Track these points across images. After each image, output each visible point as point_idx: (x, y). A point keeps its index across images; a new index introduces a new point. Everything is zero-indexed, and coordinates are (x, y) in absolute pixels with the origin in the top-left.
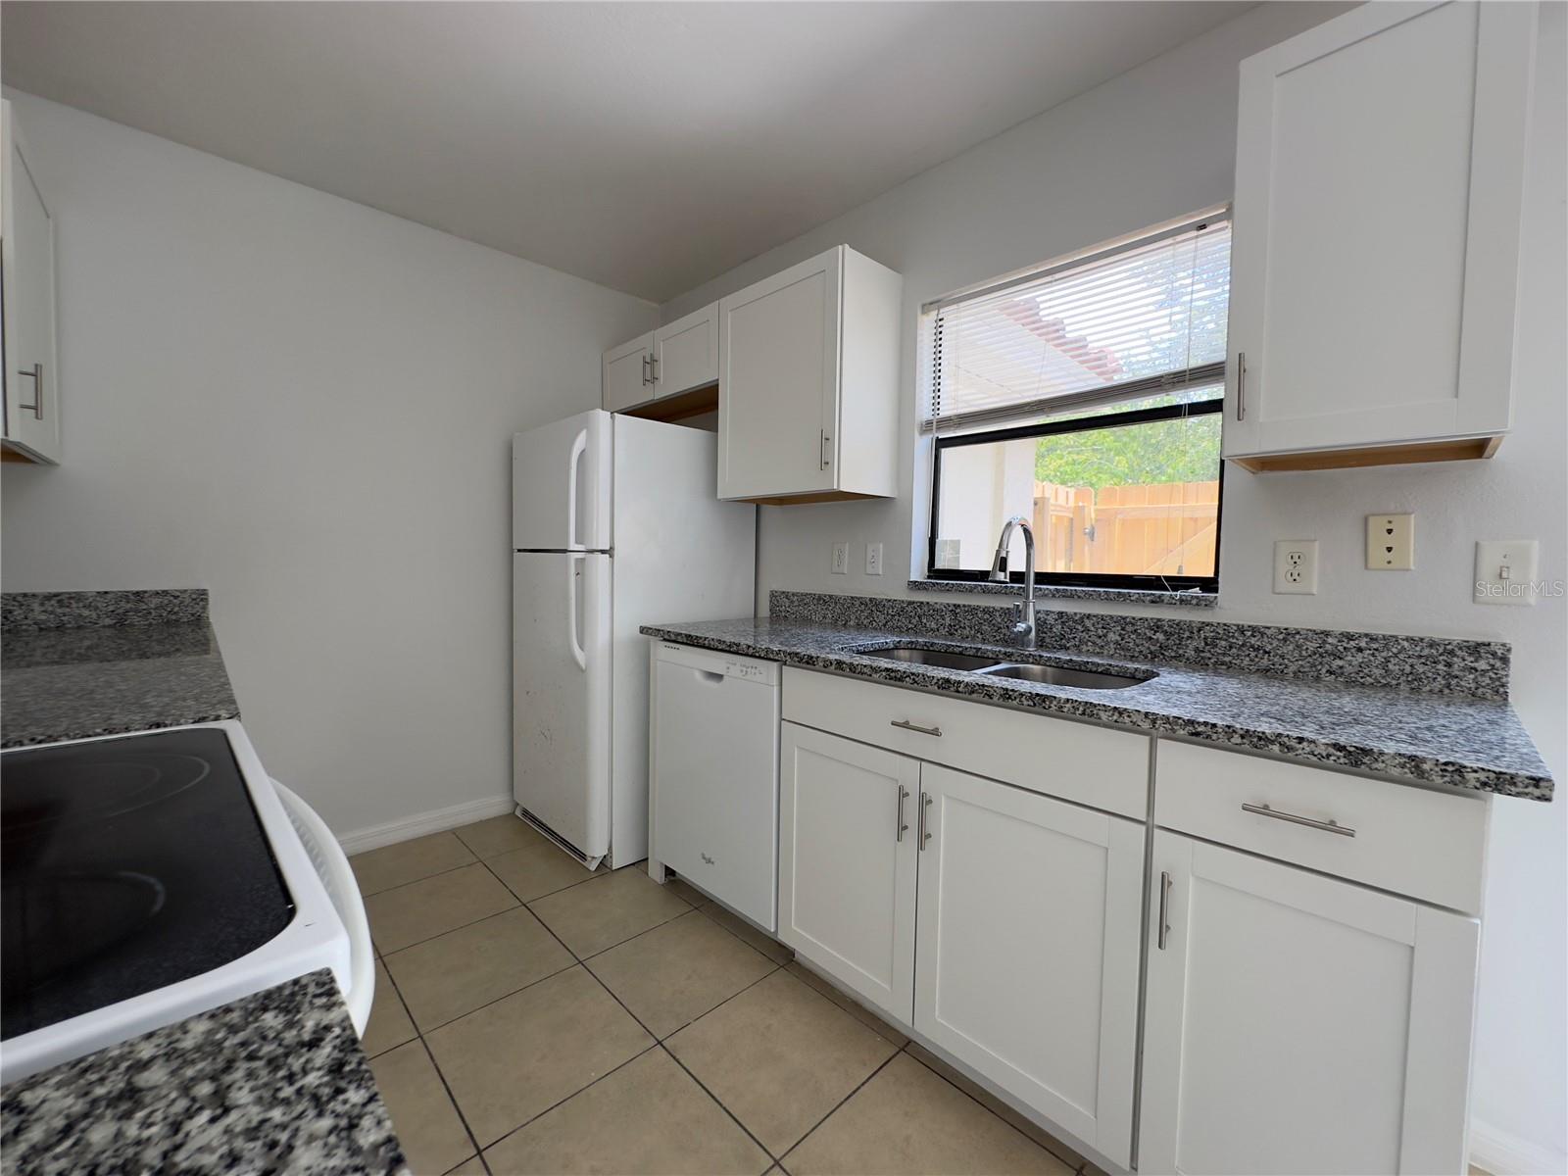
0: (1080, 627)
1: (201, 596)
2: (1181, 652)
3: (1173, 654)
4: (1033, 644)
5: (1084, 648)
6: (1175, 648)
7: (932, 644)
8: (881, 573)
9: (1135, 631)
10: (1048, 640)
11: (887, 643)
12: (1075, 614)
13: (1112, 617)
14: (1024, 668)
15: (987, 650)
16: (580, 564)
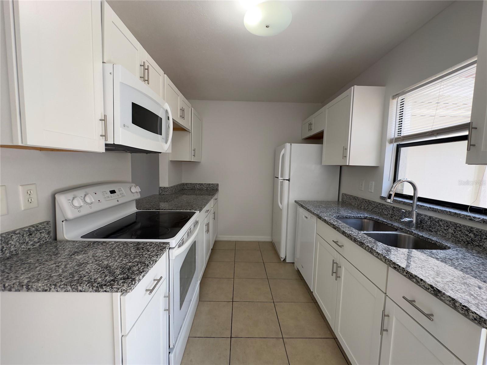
0: (437, 224)
1: (218, 185)
2: (481, 244)
3: (477, 244)
4: (414, 226)
5: (439, 233)
6: (478, 241)
7: (378, 220)
8: (373, 192)
9: (461, 230)
10: (425, 227)
11: (361, 217)
12: (436, 218)
13: (451, 222)
14: (400, 234)
15: (395, 226)
16: (282, 183)
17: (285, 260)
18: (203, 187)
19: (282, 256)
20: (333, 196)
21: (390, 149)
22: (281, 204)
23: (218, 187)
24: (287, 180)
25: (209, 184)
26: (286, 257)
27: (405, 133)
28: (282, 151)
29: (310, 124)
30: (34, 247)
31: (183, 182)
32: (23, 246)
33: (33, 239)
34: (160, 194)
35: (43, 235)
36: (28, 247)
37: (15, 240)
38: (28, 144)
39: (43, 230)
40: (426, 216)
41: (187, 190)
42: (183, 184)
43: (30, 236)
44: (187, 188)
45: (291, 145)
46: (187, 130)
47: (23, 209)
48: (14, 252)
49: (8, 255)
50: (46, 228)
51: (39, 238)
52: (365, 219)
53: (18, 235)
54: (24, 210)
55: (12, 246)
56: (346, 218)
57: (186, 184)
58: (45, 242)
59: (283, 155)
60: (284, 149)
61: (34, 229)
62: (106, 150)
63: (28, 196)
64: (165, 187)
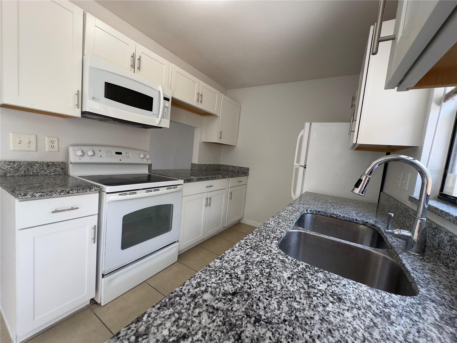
1: (248, 169)
16: (297, 169)
23: (248, 171)
30: (50, 174)
32: (42, 172)
33: (50, 169)
35: (58, 169)
36: (46, 173)
37: (37, 167)
39: (58, 166)
43: (48, 167)
45: (311, 124)
46: (214, 114)
47: (47, 150)
48: (36, 173)
49: (31, 174)
50: (61, 166)
51: (55, 170)
53: (40, 165)
54: (48, 152)
55: (35, 170)
57: (223, 165)
58: (59, 173)
59: (302, 137)
60: (303, 131)
61: (51, 163)
63: (52, 144)
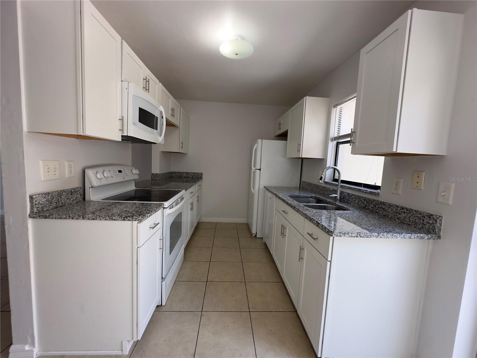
0: (351, 198)
1: (202, 174)
2: (369, 207)
3: (367, 208)
4: (338, 200)
5: (352, 204)
7: (320, 198)
9: (361, 200)
10: (345, 200)
11: (308, 196)
12: (351, 194)
13: (357, 195)
14: (327, 206)
15: (328, 201)
16: (254, 172)
17: (256, 235)
18: (189, 175)
19: (254, 232)
20: (296, 183)
21: (332, 145)
22: (254, 189)
23: (202, 176)
24: (258, 169)
25: (195, 173)
26: (256, 233)
27: (342, 134)
28: (254, 145)
29: (280, 124)
30: (73, 202)
31: (171, 171)
32: (68, 201)
33: (73, 197)
34: (152, 179)
35: (78, 195)
36: (71, 202)
37: (64, 195)
38: (87, 134)
39: (78, 193)
40: (346, 193)
41: (175, 178)
42: (172, 173)
43: (72, 195)
44: (175, 176)
45: (262, 140)
46: (175, 125)
47: (67, 176)
48: (64, 203)
49: (61, 204)
50: (80, 192)
51: (76, 197)
52: (311, 198)
53: (66, 193)
54: (68, 178)
55: (63, 199)
56: (297, 197)
57: (175, 172)
58: (79, 200)
59: (256, 149)
60: (256, 145)
61: (73, 190)
62: (122, 140)
63: (70, 169)
64: (156, 174)
